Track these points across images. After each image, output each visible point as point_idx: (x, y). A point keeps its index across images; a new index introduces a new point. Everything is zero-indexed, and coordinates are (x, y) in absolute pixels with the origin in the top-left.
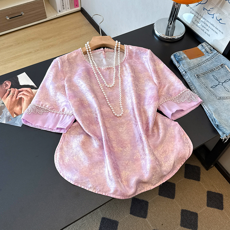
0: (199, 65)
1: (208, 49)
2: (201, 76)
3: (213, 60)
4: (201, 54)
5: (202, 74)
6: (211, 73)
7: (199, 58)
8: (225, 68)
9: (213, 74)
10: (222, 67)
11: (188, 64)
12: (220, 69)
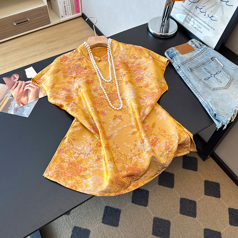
1: (197, 44)
2: (194, 69)
3: (204, 54)
5: (195, 67)
6: (203, 66)
7: (190, 53)
8: (215, 61)
9: (205, 67)
10: (212, 60)
11: (181, 59)
12: (211, 62)
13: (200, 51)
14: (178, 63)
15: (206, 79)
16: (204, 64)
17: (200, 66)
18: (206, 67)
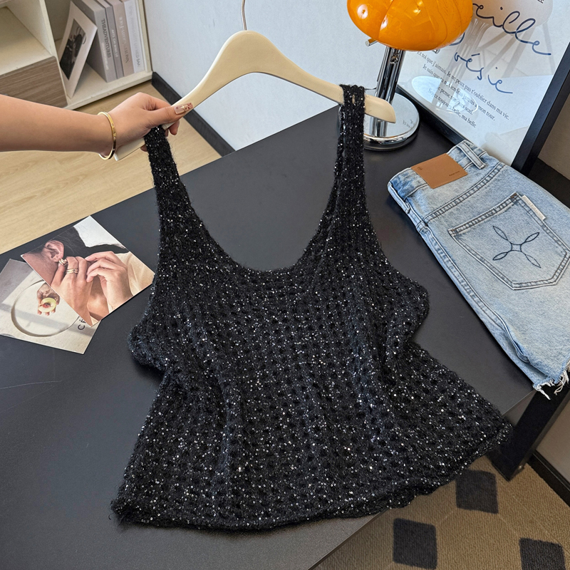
0: (457, 201)
1: (474, 158)
2: (464, 231)
3: (491, 184)
4: (458, 173)
5: (467, 225)
6: (488, 221)
7: (454, 183)
8: (523, 205)
9: (494, 224)
10: (515, 203)
11: (431, 199)
12: (510, 208)
13: (482, 176)
14: (422, 213)
15: (499, 257)
16: (493, 214)
17: (480, 219)
18: (497, 223)
